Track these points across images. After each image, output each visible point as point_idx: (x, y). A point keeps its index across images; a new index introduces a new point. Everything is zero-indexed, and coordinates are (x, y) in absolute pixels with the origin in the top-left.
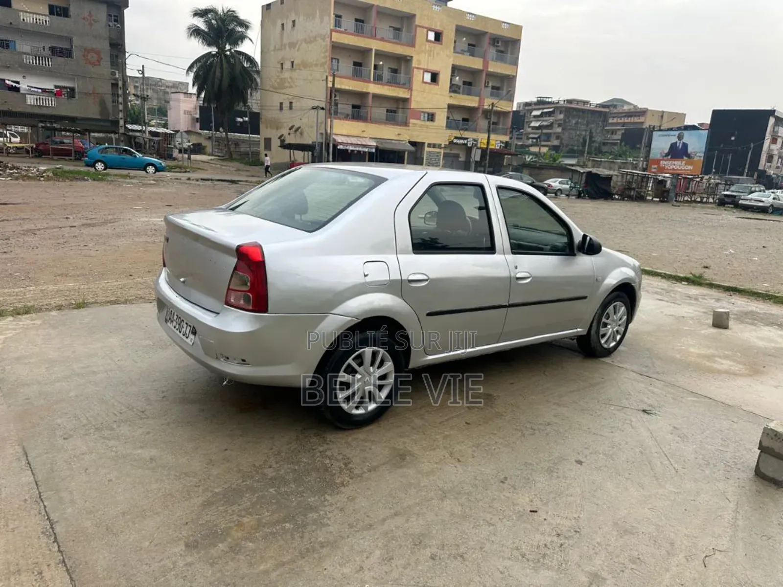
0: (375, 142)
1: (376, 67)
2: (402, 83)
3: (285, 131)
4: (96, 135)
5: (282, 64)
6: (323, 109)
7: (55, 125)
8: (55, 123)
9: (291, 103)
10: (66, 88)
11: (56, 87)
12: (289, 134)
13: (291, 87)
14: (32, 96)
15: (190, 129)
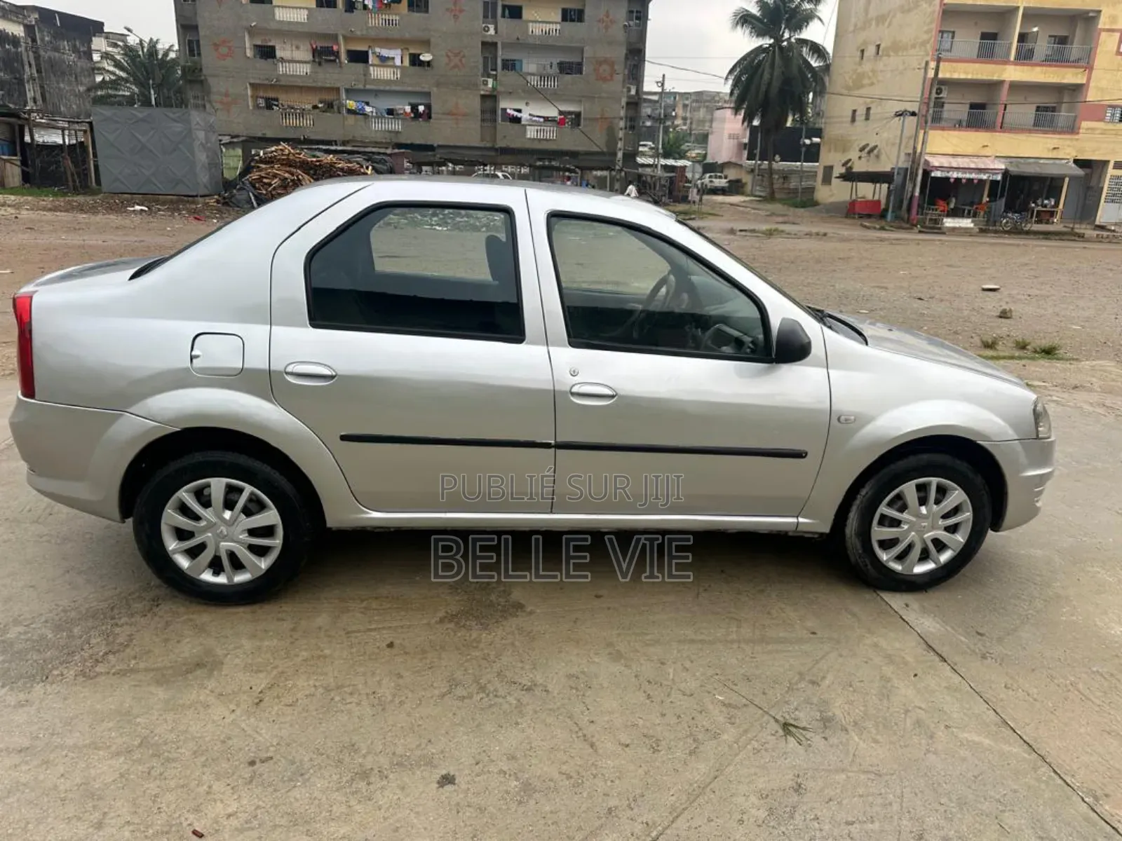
0: (1004, 162)
1: (1022, 38)
2: (1072, 59)
3: (853, 155)
4: (599, 173)
5: (863, 51)
6: (913, 114)
7: (554, 163)
8: (554, 159)
9: (868, 109)
10: (570, 113)
11: (561, 113)
12: (860, 158)
13: (872, 84)
14: (533, 128)
15: (733, 160)
